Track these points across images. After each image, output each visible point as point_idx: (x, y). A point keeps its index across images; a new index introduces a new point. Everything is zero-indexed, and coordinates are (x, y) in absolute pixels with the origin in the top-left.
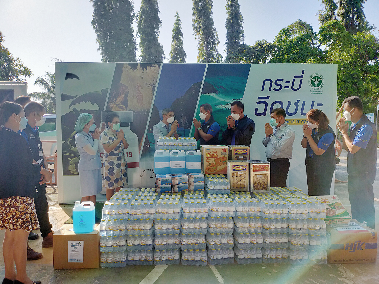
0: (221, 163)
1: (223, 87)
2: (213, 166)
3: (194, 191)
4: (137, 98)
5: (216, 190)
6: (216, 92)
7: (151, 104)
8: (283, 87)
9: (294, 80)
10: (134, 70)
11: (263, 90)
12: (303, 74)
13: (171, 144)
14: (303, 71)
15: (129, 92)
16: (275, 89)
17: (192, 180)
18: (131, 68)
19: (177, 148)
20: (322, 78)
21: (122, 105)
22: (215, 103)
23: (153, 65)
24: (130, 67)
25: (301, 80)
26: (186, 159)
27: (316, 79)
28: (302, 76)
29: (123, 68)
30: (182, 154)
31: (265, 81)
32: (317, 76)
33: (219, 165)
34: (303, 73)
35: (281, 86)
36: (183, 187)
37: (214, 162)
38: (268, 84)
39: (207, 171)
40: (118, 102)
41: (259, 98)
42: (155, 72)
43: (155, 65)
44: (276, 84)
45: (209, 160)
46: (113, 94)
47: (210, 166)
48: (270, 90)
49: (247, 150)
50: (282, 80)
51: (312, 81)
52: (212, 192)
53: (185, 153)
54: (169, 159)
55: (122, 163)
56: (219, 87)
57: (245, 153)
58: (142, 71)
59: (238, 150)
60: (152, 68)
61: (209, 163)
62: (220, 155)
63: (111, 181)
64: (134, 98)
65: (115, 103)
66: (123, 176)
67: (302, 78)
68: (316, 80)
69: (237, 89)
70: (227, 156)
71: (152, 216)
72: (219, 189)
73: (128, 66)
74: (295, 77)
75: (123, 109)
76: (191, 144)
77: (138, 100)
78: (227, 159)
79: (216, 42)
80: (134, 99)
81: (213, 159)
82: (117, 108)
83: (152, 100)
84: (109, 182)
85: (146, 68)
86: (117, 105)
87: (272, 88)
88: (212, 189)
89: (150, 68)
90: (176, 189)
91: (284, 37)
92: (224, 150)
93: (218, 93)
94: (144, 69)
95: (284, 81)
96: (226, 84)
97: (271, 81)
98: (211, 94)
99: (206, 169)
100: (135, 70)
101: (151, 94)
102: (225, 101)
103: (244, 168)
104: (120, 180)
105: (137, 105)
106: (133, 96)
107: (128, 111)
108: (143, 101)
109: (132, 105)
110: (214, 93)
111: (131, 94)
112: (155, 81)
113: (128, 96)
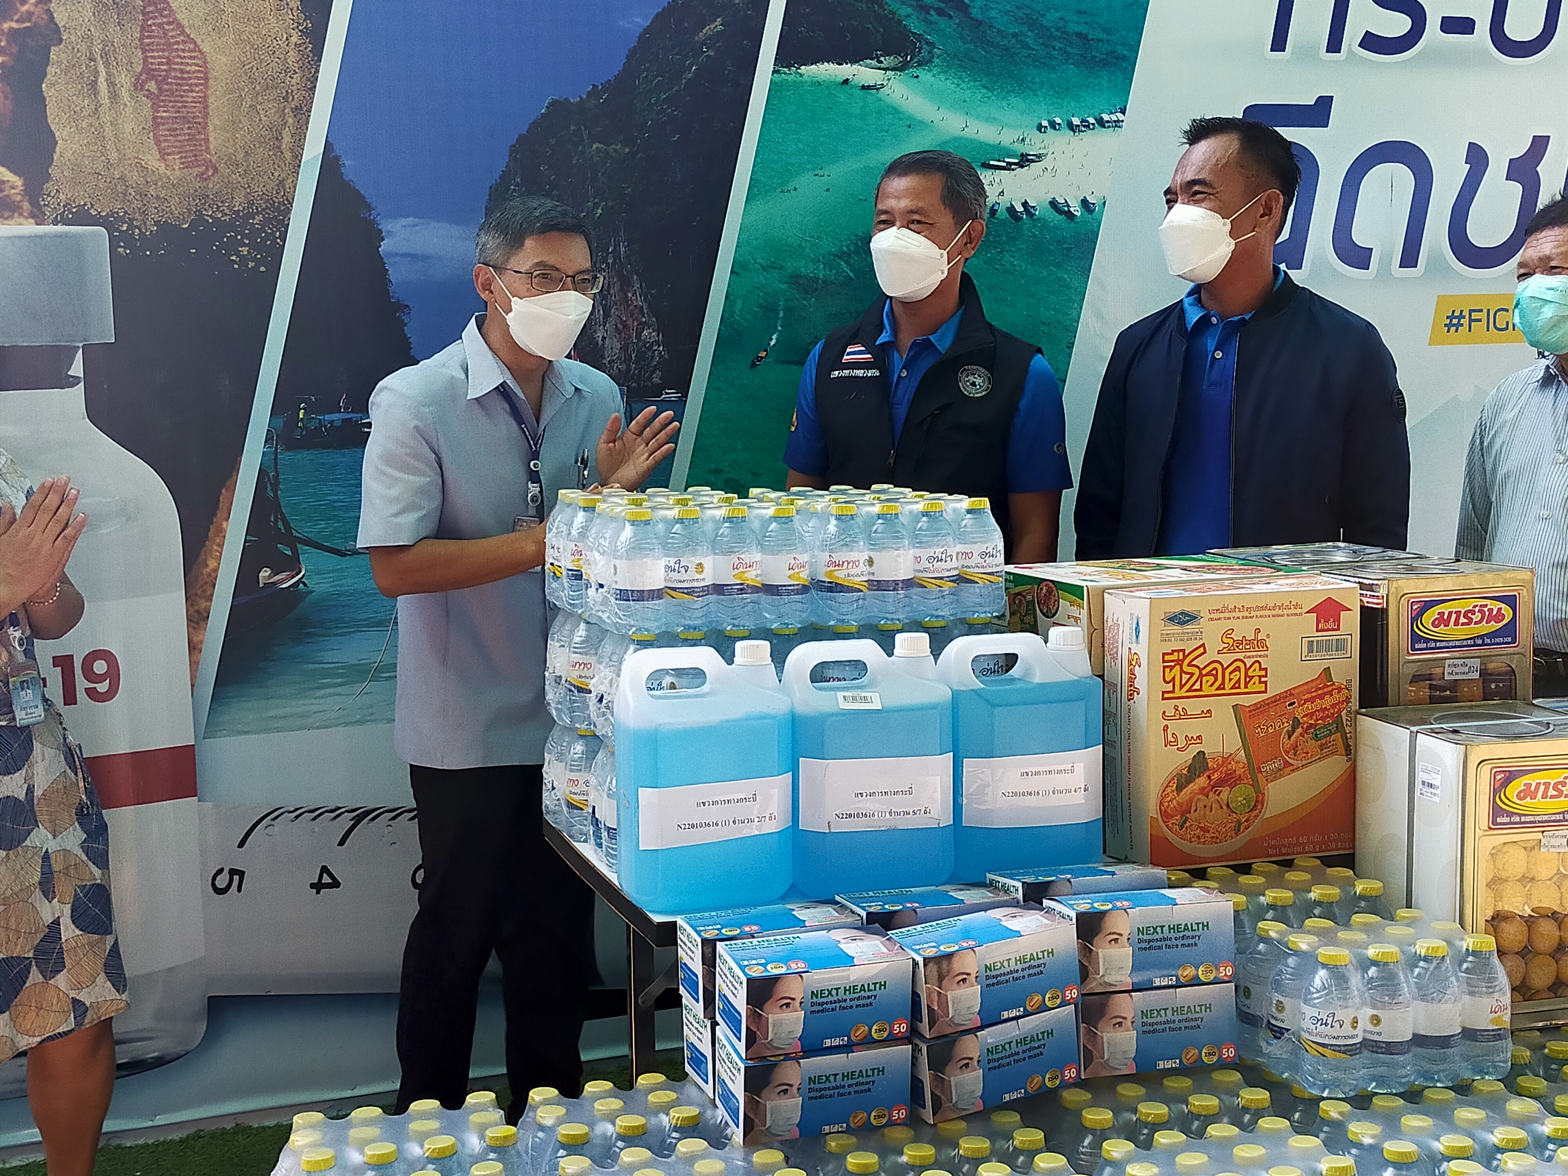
0: (1293, 748)
4: (152, 86)
6: (903, 50)
7: (298, 157)
8: (1433, 23)
11: (1279, 43)
15: (60, 18)
16: (1371, 42)
35: (1417, 13)
45: (1194, 726)
48: (1334, 44)
64: (111, 84)
77: (155, 107)
80: (114, 96)
83: (303, 112)
87: (1352, 34)
93: (920, 64)
98: (863, 72)
101: (293, 57)
105: (152, 159)
106: (107, 64)
107: (55, 222)
108: (215, 121)
109: (99, 166)
110: (887, 61)
111: (83, 48)
113: (51, 70)
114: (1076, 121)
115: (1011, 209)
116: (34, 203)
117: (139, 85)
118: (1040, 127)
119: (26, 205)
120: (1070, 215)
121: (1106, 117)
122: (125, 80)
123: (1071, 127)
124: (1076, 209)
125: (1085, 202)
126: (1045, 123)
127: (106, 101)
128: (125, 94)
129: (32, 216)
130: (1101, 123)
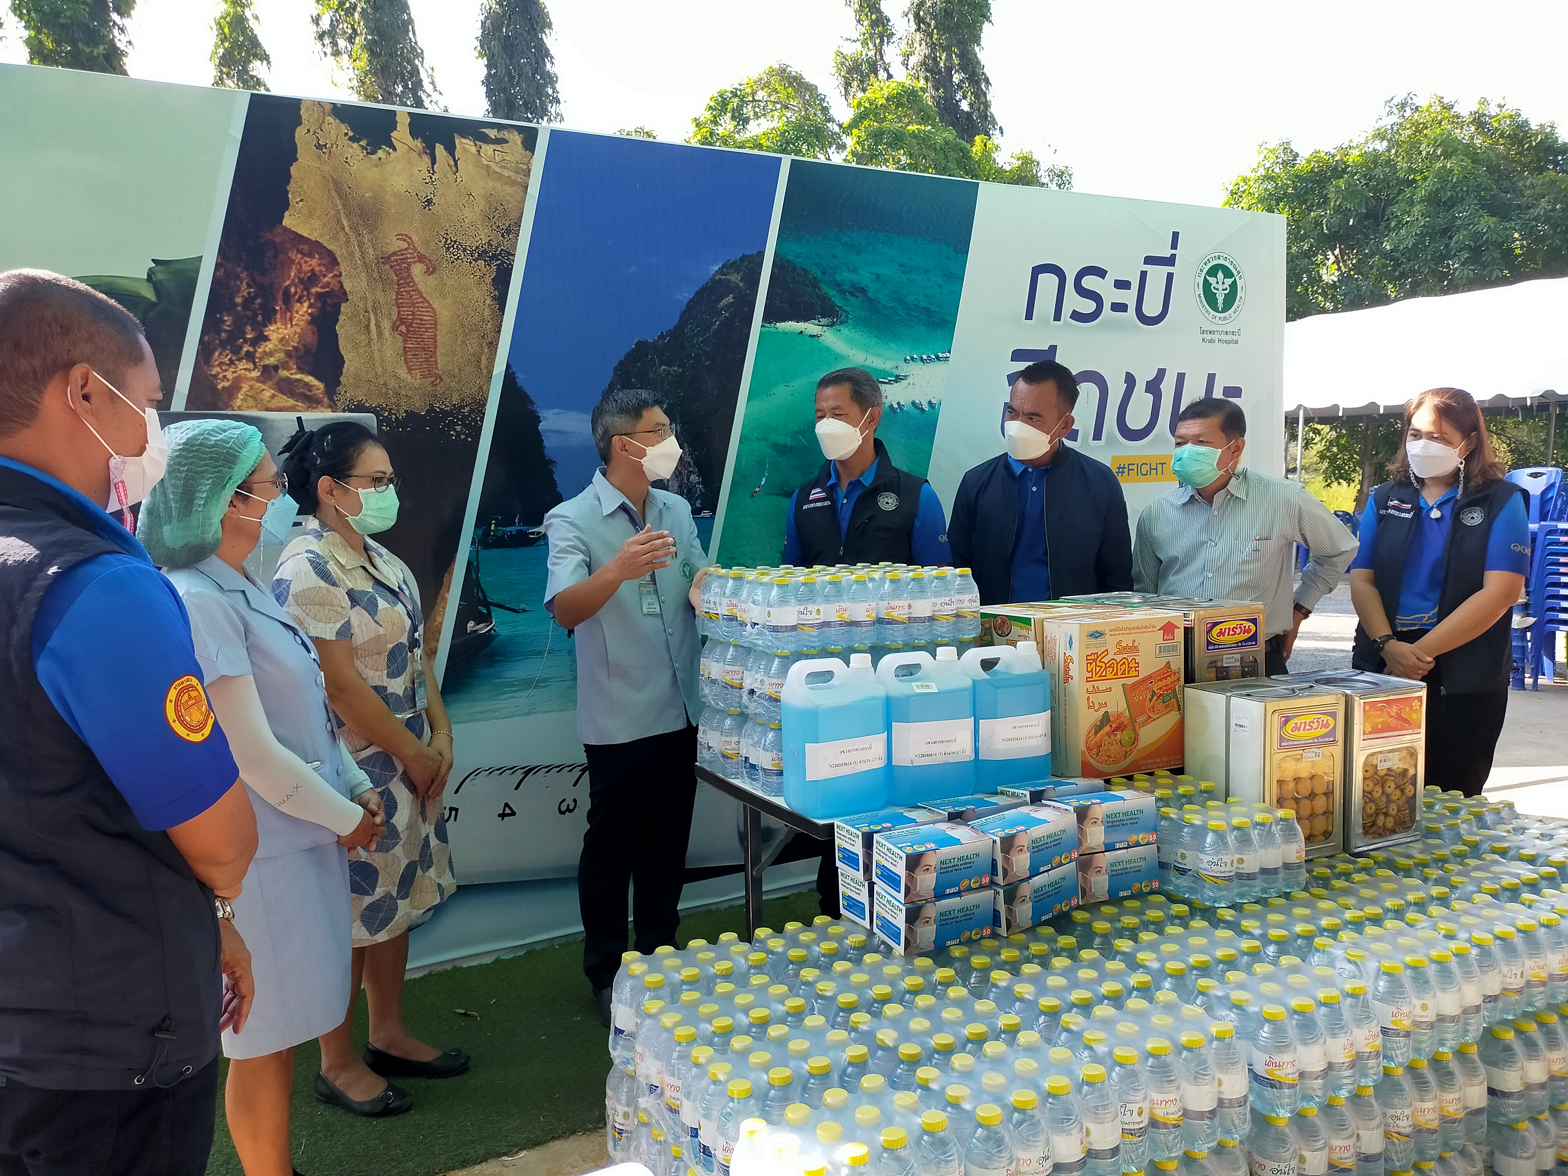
0: (1153, 707)
4: (403, 328)
6: (831, 314)
7: (490, 372)
8: (1107, 306)
9: (1144, 274)
10: (373, 152)
11: (1029, 316)
12: (1174, 252)
14: (1176, 235)
15: (347, 286)
16: (1076, 316)
18: (352, 139)
20: (1239, 273)
21: (301, 370)
23: (492, 133)
24: (344, 128)
25: (1170, 276)
27: (1220, 275)
28: (1170, 261)
29: (300, 133)
31: (1036, 272)
32: (1221, 262)
33: (1145, 717)
34: (1174, 246)
35: (1097, 298)
37: (1123, 706)
39: (1096, 765)
40: (270, 354)
41: (1018, 356)
42: (506, 173)
43: (505, 134)
44: (1081, 291)
45: (1103, 698)
46: (239, 300)
47: (1107, 728)
48: (1057, 317)
49: (1254, 621)
50: (1101, 273)
51: (1207, 285)
57: (1247, 635)
58: (427, 159)
59: (1219, 627)
60: (488, 149)
61: (1103, 711)
62: (1149, 661)
63: (378, 891)
64: (378, 326)
65: (250, 356)
66: (434, 841)
67: (1170, 269)
68: (1217, 283)
70: (1178, 663)
73: (330, 119)
74: (1149, 260)
75: (312, 402)
77: (405, 341)
78: (1178, 679)
80: (380, 334)
81: (1116, 685)
82: (268, 394)
83: (493, 345)
85: (451, 149)
86: (268, 372)
87: (1066, 312)
89: (473, 150)
92: (1169, 630)
93: (841, 323)
94: (439, 149)
95: (1110, 279)
97: (1061, 274)
98: (810, 327)
100: (380, 153)
101: (487, 312)
103: (1326, 725)
104: (419, 871)
105: (403, 373)
106: (376, 314)
107: (344, 411)
108: (440, 350)
109: (370, 376)
110: (824, 321)
111: (361, 304)
112: (508, 231)
113: (341, 318)
114: (925, 357)
115: (891, 406)
116: (331, 399)
117: (395, 328)
118: (906, 360)
119: (326, 400)
120: (923, 410)
121: (940, 355)
122: (386, 325)
123: (922, 360)
124: (926, 407)
125: (930, 403)
126: (908, 358)
127: (375, 337)
128: (387, 333)
129: (330, 407)
130: (938, 358)
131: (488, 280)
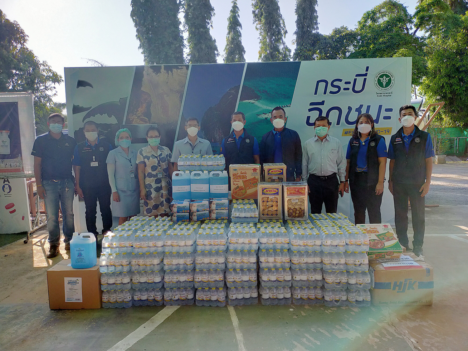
0: (251, 186)
1: (266, 91)
2: (242, 189)
3: (217, 219)
5: (240, 218)
6: (258, 98)
7: (179, 116)
8: (342, 89)
9: (355, 80)
10: (157, 74)
11: (316, 93)
12: (367, 72)
13: (192, 164)
14: (367, 68)
15: (152, 100)
16: (331, 92)
17: (214, 207)
18: (154, 72)
19: (201, 168)
20: (392, 76)
21: (144, 116)
22: (256, 112)
23: (180, 67)
24: (152, 70)
25: (365, 79)
26: (209, 182)
27: (384, 77)
28: (366, 75)
29: (144, 72)
30: (205, 175)
31: (318, 82)
32: (385, 73)
33: (248, 188)
34: (367, 70)
35: (339, 88)
36: (203, 215)
37: (242, 185)
38: (322, 85)
39: (235, 196)
40: (139, 114)
41: (312, 104)
42: (182, 75)
43: (183, 67)
44: (333, 85)
45: (237, 183)
46: (134, 104)
47: (238, 189)
48: (325, 93)
49: (282, 170)
50: (340, 80)
51: (379, 80)
52: (236, 220)
53: (209, 174)
54: (189, 182)
55: (163, 186)
56: (261, 92)
57: (280, 173)
58: (167, 74)
59: (272, 170)
60: (179, 70)
61: (237, 185)
62: (249, 176)
63: (149, 207)
65: (135, 114)
66: (164, 202)
67: (365, 77)
68: (383, 79)
69: (284, 93)
70: (258, 177)
71: (160, 249)
72: (245, 217)
73: (149, 69)
74: (357, 75)
75: (146, 122)
76: (216, 164)
77: (163, 110)
78: (258, 181)
79: (282, 32)
81: (241, 181)
82: (139, 121)
83: (180, 110)
84: (147, 208)
85: (172, 71)
86: (139, 117)
87: (328, 91)
88: (236, 217)
89: (176, 71)
90: (195, 218)
91: (369, 22)
92: (255, 170)
94: (170, 72)
95: (343, 82)
96: (270, 88)
97: (326, 82)
98: (252, 101)
99: (233, 193)
100: (159, 74)
102: (269, 109)
103: (276, 191)
104: (160, 206)
105: (162, 116)
106: (157, 105)
108: (169, 111)
109: (156, 117)
110: (255, 99)
111: (155, 104)
112: (183, 87)
113: (151, 106)
114: (283, 106)
117: (161, 108)
119: (148, 122)
122: (159, 107)
127: (157, 109)
128: (159, 109)
130: (287, 106)
131: (179, 97)
